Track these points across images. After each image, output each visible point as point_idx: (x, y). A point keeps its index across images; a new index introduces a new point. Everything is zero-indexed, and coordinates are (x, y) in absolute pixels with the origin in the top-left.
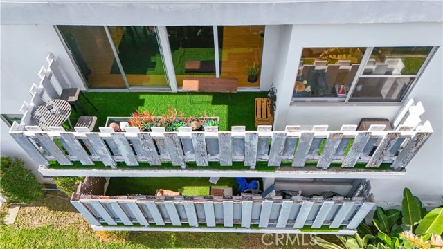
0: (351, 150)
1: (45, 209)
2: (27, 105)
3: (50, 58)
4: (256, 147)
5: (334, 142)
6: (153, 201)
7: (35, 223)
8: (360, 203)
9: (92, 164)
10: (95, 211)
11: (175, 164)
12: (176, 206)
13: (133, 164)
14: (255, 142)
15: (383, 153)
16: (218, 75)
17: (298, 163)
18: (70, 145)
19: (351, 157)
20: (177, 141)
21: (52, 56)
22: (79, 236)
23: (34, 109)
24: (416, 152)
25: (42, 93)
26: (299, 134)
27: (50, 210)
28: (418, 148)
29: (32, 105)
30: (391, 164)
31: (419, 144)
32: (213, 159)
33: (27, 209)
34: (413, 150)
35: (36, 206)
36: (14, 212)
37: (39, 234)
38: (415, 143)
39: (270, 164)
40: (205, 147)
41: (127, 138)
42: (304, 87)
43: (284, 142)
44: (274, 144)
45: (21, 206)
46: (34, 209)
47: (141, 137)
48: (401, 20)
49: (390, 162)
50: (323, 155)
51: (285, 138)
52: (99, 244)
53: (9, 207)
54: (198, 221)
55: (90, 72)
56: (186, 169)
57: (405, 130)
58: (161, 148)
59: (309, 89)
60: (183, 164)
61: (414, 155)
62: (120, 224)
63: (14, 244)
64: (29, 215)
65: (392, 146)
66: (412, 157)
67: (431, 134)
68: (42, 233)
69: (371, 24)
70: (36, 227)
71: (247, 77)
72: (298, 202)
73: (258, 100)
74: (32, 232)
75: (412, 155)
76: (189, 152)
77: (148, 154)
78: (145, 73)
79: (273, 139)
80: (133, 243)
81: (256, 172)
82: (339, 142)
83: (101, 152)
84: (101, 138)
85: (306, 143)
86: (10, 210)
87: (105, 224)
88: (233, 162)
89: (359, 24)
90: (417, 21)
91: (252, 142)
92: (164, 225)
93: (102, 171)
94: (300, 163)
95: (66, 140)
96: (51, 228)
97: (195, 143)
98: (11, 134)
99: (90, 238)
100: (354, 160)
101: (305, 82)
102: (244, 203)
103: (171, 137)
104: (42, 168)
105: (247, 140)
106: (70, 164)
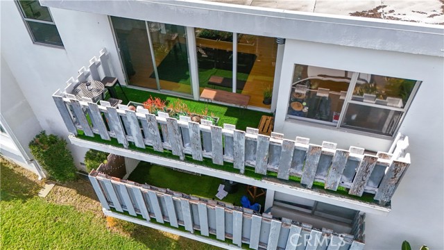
0: (331, 169)
1: (74, 192)
2: (74, 80)
3: (103, 52)
4: (243, 148)
5: (314, 157)
6: (155, 192)
7: (62, 201)
8: (350, 241)
9: (109, 139)
10: (108, 194)
11: (174, 153)
12: (175, 202)
13: (141, 146)
14: (242, 143)
15: (363, 180)
16: (234, 90)
17: (282, 174)
18: (94, 116)
19: (333, 179)
20: (177, 128)
21: (105, 50)
22: (93, 222)
23: (78, 85)
24: (397, 184)
25: (88, 75)
26: (281, 141)
27: (78, 193)
28: (399, 180)
29: (77, 81)
30: (374, 195)
31: (398, 175)
32: (207, 155)
33: (60, 188)
34: (393, 182)
35: (67, 187)
36: (49, 187)
37: (62, 212)
38: (394, 174)
39: (257, 171)
40: (200, 139)
41: (137, 117)
42: (302, 107)
43: (268, 147)
44: (259, 148)
45: (56, 184)
46: (65, 189)
47: (148, 118)
48: (377, 47)
49: (373, 193)
50: (305, 170)
51: (268, 142)
52: (107, 233)
53: (46, 183)
54: (193, 226)
55: (134, 73)
56: (184, 161)
57: (384, 158)
58: (165, 135)
59: (306, 110)
60: (181, 154)
61: (395, 189)
62: (126, 213)
63: (40, 214)
64: (59, 194)
65: (371, 172)
66: (394, 191)
67: (408, 165)
68: (65, 211)
69: (350, 47)
70: (62, 204)
71: (263, 100)
72: (287, 225)
73: (264, 117)
74: (57, 207)
75: (393, 188)
76: (188, 144)
77: (154, 137)
78: (178, 82)
79: (258, 143)
80: (136, 240)
81: (244, 177)
82: (319, 158)
83: (116, 128)
84: (118, 113)
85: (288, 153)
86: (47, 185)
87: (113, 210)
88: (224, 162)
89: (339, 45)
90: (393, 50)
91: (240, 142)
92: (163, 222)
93: (115, 148)
94: (284, 176)
95: (91, 111)
96: (73, 209)
97: (191, 133)
98: (53, 97)
99: (102, 226)
100: (336, 182)
101: (304, 104)
102: (235, 213)
103: (172, 123)
104: (72, 136)
105: (235, 139)
106: (92, 136)
